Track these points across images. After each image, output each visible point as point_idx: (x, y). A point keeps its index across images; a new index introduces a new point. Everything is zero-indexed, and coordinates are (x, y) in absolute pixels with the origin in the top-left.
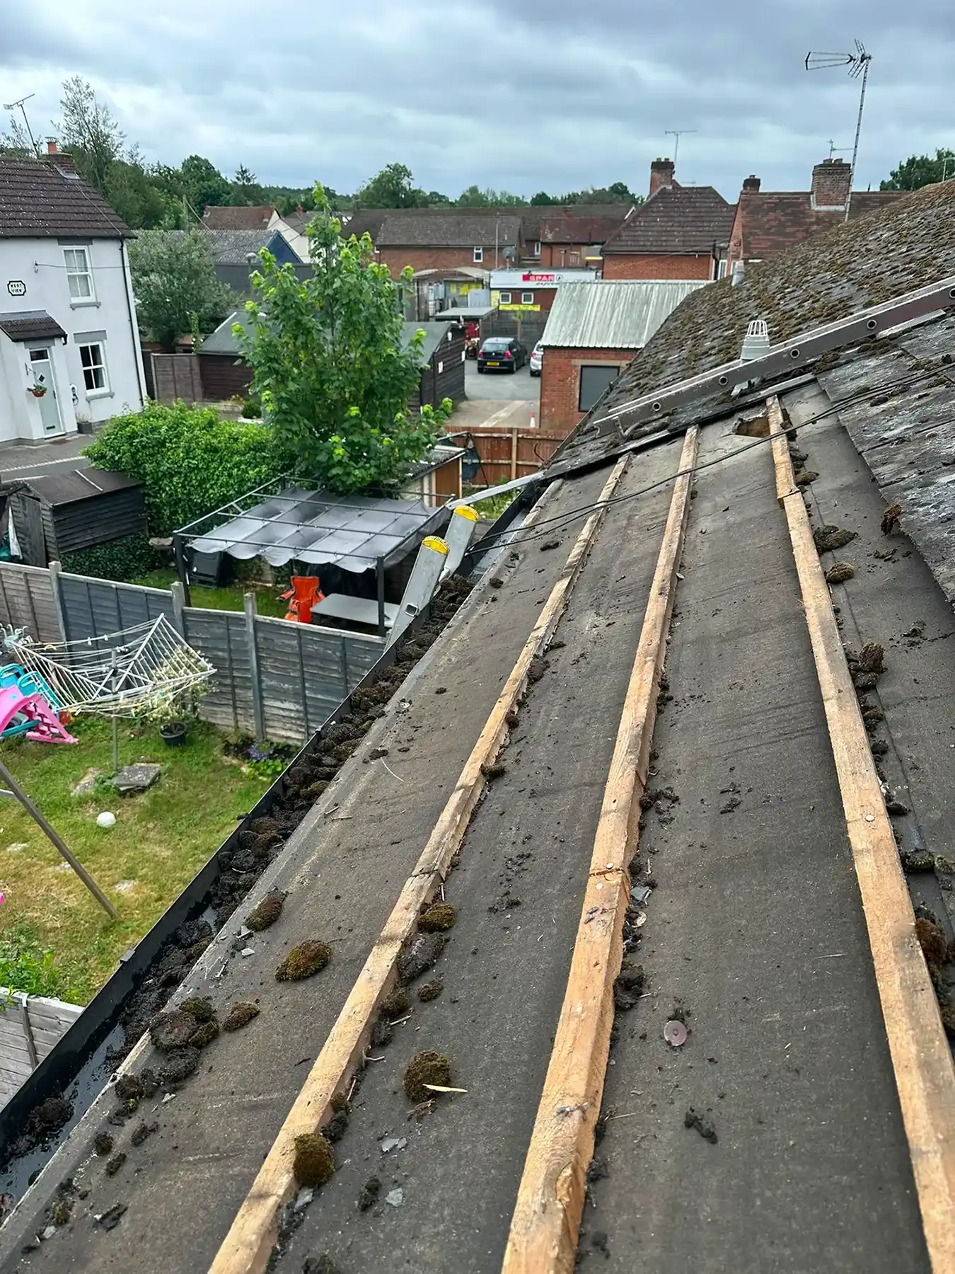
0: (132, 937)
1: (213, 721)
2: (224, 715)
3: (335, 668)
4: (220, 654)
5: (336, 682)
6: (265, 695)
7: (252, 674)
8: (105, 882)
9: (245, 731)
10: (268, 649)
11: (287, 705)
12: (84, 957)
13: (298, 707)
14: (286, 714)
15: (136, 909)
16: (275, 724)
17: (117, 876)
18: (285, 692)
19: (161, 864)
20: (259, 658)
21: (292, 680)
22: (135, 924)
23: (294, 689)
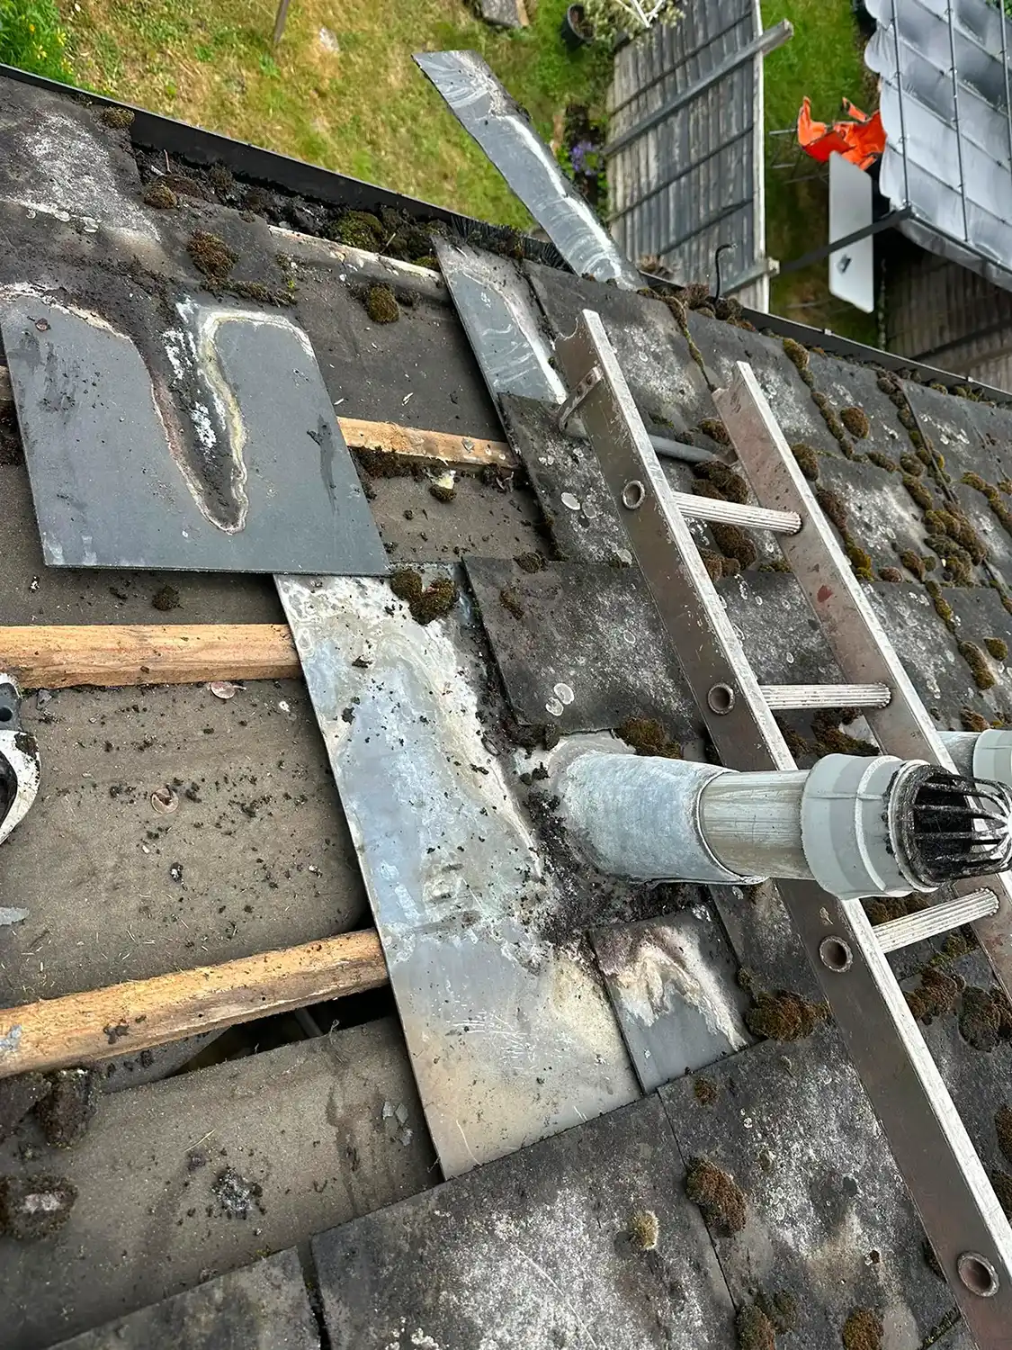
0: (252, 75)
1: (616, 76)
2: (625, 86)
3: (711, 208)
4: (701, 33)
5: (694, 217)
6: (660, 127)
7: (683, 93)
8: (325, 11)
9: (612, 126)
10: (719, 98)
11: (653, 165)
12: (202, 21)
13: (654, 182)
14: (643, 170)
15: (297, 67)
16: (628, 162)
17: (337, 25)
18: (669, 153)
19: (374, 78)
20: (703, 92)
21: (685, 155)
22: (275, 73)
23: (675, 163)
